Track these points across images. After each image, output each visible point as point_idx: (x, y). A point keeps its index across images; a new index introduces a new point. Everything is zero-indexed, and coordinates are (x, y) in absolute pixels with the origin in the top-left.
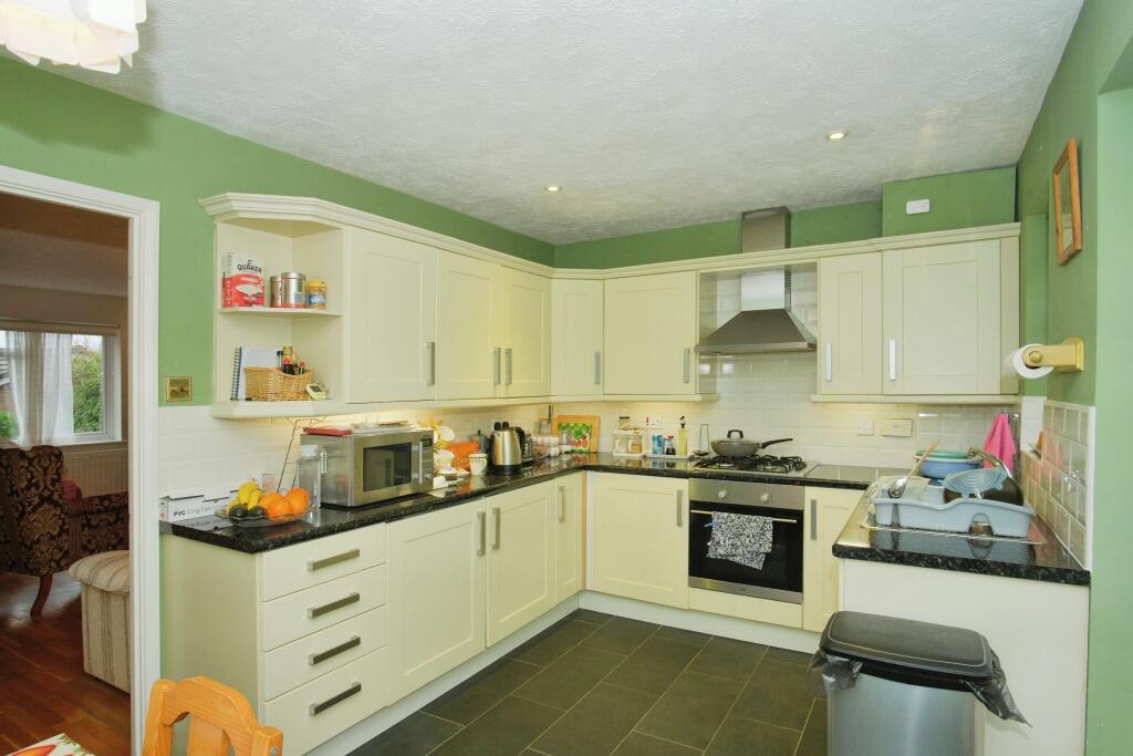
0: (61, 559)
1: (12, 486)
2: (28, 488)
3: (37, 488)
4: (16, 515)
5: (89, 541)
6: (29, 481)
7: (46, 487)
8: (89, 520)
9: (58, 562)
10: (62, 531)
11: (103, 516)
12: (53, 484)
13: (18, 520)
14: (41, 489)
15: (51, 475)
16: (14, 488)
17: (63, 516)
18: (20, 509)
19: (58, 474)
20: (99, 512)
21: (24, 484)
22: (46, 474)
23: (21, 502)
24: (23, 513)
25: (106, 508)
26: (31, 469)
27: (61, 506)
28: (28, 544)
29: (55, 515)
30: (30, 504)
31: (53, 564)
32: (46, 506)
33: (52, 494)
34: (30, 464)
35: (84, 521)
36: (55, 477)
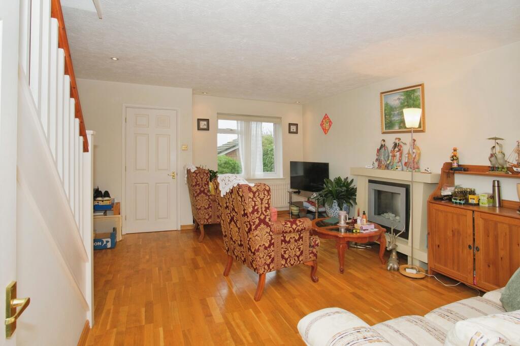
0: (270, 263)
1: (244, 210)
2: (253, 212)
3: (258, 213)
4: (247, 229)
5: (285, 252)
6: (253, 207)
7: (262, 213)
8: (285, 237)
9: (269, 265)
10: (271, 244)
11: (292, 235)
12: (266, 211)
13: (247, 233)
14: (259, 213)
15: (265, 205)
16: (246, 212)
17: (271, 233)
18: (249, 226)
19: (268, 203)
20: (290, 232)
21: (250, 210)
22: (262, 203)
23: (249, 222)
24: (250, 230)
25: (294, 230)
26: (254, 199)
27: (270, 226)
28: (253, 251)
29: (267, 232)
30: (254, 223)
31: (266, 267)
32: (262, 225)
33: (265, 218)
34: (254, 196)
35: (282, 238)
36: (267, 206)
